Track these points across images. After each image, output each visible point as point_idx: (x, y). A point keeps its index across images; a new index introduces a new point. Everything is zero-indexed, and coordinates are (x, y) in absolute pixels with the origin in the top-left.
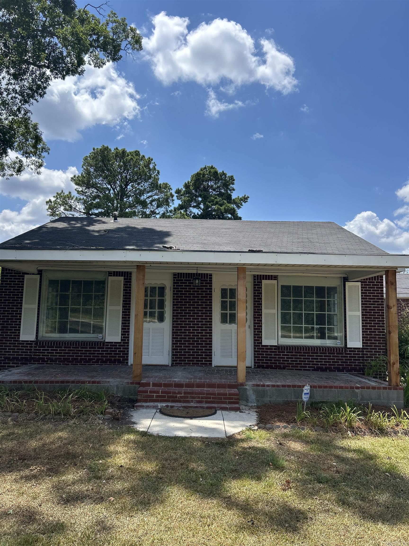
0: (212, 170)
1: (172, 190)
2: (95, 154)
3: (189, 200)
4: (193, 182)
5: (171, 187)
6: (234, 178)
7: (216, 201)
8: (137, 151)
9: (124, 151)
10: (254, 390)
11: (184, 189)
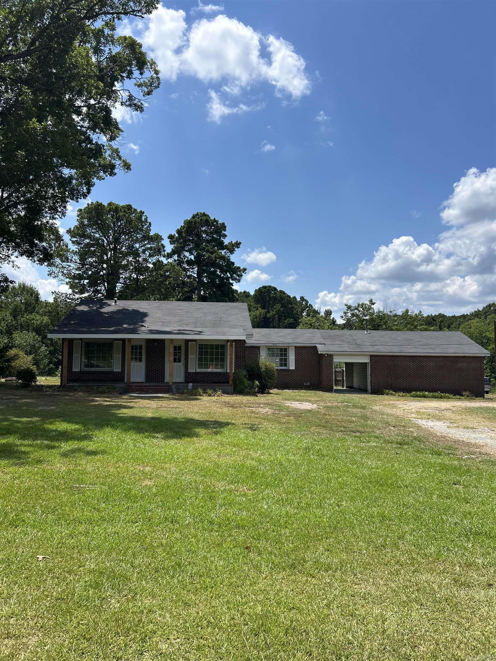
0: (204, 218)
1: (163, 240)
2: (89, 209)
3: (181, 246)
4: (185, 229)
5: (162, 237)
6: (226, 225)
7: (207, 249)
8: (129, 205)
9: (117, 207)
10: (175, 388)
11: (177, 235)
